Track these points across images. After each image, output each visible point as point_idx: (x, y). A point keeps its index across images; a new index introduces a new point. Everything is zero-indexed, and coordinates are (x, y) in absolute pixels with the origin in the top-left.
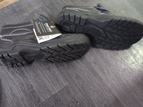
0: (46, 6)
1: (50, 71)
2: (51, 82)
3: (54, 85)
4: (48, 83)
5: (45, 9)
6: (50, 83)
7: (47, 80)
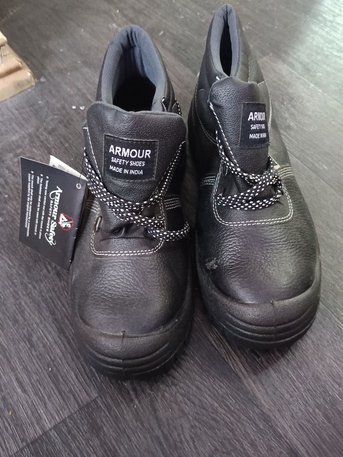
0: (45, 129)
1: (32, 345)
2: (29, 389)
3: (41, 399)
4: (19, 391)
5: (42, 138)
6: (24, 391)
7: (17, 379)
